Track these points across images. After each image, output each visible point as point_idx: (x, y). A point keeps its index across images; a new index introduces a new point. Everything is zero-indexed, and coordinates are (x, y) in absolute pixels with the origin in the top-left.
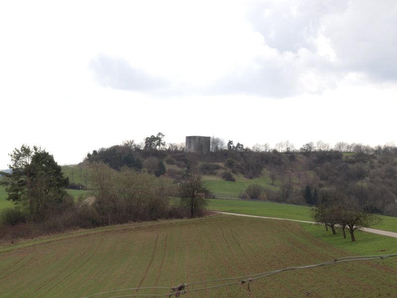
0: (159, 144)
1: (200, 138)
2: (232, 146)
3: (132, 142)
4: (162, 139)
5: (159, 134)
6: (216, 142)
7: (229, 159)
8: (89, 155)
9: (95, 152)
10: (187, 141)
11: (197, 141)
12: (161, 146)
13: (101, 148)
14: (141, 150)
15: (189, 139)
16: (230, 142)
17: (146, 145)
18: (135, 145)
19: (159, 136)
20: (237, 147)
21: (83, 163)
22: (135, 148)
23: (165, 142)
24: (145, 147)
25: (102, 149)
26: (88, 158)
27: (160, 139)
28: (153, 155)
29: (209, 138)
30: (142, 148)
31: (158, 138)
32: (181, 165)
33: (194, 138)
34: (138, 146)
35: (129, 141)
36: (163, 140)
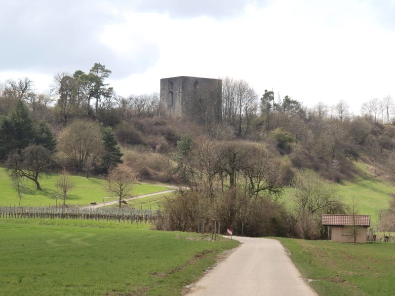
0: (95, 93)
1: (197, 81)
2: (272, 103)
3: (24, 87)
4: (105, 81)
5: (97, 67)
6: (242, 90)
7: (277, 131)
10: (162, 89)
11: (190, 88)
12: (103, 99)
14: (48, 110)
15: (168, 84)
16: (268, 95)
17: (63, 97)
18: (32, 95)
19: (95, 74)
20: (285, 105)
22: (34, 104)
23: (111, 89)
24: (61, 102)
27: (99, 82)
28: (83, 117)
29: (219, 82)
30: (52, 105)
31: (92, 78)
32: (158, 147)
34: (41, 97)
36: (107, 82)
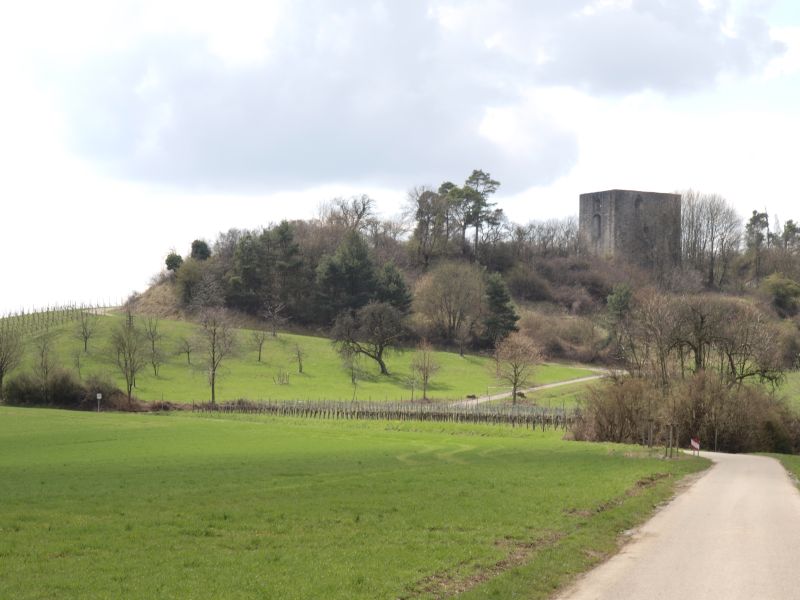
0: (474, 219)
1: (639, 198)
2: (764, 232)
3: (361, 210)
4: (490, 199)
5: (477, 176)
6: (716, 211)
7: (773, 279)
8: (173, 261)
9: (200, 249)
10: (583, 211)
11: (628, 208)
12: (486, 227)
13: (226, 231)
14: (399, 246)
15: (592, 202)
16: (759, 220)
17: (423, 225)
18: (374, 223)
19: (474, 187)
20: (787, 236)
21: (148, 294)
22: (376, 237)
23: (499, 211)
24: (419, 232)
25: (233, 233)
26: (168, 273)
27: (479, 200)
28: (454, 257)
29: (676, 199)
30: (404, 238)
31: (469, 195)
32: (576, 305)
33: (618, 197)
34: (388, 226)
35: (350, 206)
36: (494, 201)
